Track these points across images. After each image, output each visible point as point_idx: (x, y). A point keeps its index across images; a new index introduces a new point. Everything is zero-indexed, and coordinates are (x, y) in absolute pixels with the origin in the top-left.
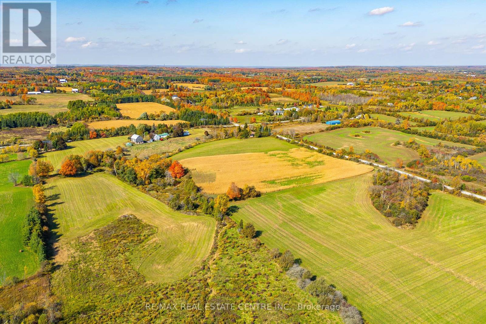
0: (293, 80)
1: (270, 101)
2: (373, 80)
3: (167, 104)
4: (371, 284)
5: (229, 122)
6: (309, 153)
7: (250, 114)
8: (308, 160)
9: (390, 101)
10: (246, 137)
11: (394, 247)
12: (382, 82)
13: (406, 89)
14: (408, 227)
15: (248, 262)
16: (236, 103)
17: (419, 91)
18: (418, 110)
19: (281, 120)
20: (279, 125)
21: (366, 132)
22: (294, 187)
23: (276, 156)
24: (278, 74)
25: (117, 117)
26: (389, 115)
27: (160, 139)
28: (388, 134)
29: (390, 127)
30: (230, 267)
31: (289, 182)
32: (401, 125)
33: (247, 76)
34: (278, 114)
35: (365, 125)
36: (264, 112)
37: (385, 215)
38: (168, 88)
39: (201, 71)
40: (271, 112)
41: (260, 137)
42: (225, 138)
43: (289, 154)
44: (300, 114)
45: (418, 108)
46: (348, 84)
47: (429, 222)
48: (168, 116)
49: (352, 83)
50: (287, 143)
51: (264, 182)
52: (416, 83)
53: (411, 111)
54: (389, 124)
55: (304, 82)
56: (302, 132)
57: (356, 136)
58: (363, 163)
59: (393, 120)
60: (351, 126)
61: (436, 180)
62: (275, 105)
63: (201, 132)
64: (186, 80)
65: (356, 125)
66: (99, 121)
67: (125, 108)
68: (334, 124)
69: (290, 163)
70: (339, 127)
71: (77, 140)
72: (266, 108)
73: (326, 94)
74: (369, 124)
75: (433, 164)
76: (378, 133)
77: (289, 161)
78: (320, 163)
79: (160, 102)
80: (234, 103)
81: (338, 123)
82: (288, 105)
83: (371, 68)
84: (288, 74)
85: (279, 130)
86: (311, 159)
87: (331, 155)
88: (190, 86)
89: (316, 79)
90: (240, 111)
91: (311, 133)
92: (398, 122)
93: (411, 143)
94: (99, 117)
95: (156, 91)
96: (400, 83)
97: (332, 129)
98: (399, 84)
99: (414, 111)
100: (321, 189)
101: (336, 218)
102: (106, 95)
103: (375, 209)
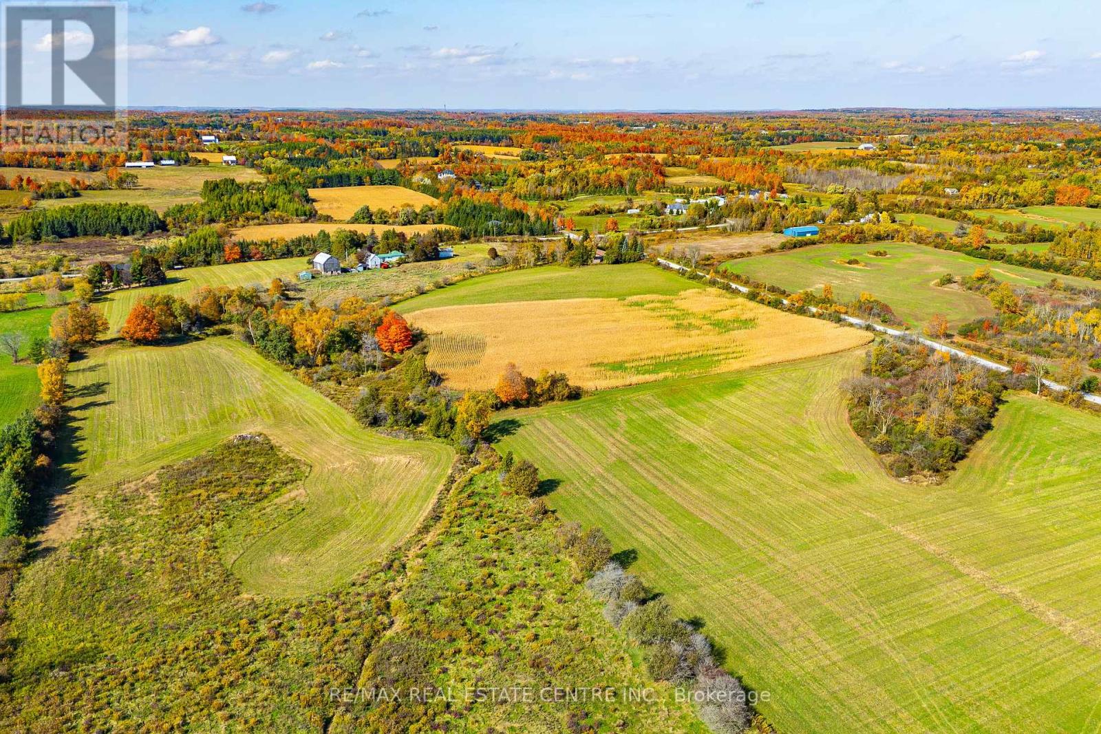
0: (732, 138)
1: (664, 183)
2: (923, 137)
3: (425, 189)
4: (795, 619)
5: (554, 230)
6: (726, 300)
7: (610, 212)
8: (719, 316)
9: (952, 185)
10: (584, 263)
11: (877, 527)
12: (946, 143)
13: (999, 157)
14: (926, 479)
15: (503, 554)
16: (584, 187)
17: (1029, 163)
18: (1018, 205)
19: (678, 226)
20: (671, 236)
21: (877, 254)
22: (666, 378)
23: (642, 305)
24: (701, 126)
25: (303, 218)
26: (942, 216)
27: (381, 264)
28: (928, 257)
29: (940, 242)
30: (454, 565)
31: (659, 366)
32: (966, 240)
33: (627, 131)
34: (675, 211)
35: (879, 238)
36: (642, 207)
37: (874, 450)
38: (437, 156)
39: (524, 119)
40: (659, 206)
41: (617, 262)
42: (535, 265)
43: (677, 303)
44: (726, 212)
45: (1018, 201)
46: (862, 147)
47: (983, 468)
48: (417, 215)
49: (870, 145)
50: (679, 277)
51: (599, 364)
52: (1026, 144)
53: (1000, 207)
54: (938, 235)
55: (758, 143)
56: (722, 252)
57: (850, 263)
58: (851, 325)
59: (949, 227)
60: (843, 240)
61: (1024, 367)
62: (672, 192)
63: (482, 251)
64: (482, 139)
65: (858, 237)
66: (260, 224)
67: (327, 199)
68: (804, 234)
69: (672, 323)
70: (814, 243)
71: (196, 266)
72: (649, 198)
73: (801, 167)
74: (888, 235)
75: (1025, 329)
76: (904, 255)
77: (673, 318)
78: (748, 323)
79: (408, 185)
80: (579, 187)
81: (814, 233)
82: (703, 193)
83: (926, 113)
84: (724, 125)
85: (665, 247)
86: (727, 315)
87: (777, 304)
88: (489, 151)
89: (786, 136)
90: (589, 205)
91: (742, 255)
92: (961, 232)
93: (979, 279)
94: (261, 217)
95: (407, 162)
96: (986, 145)
97: (795, 247)
98: (984, 147)
99: (1008, 208)
100: (732, 383)
101: (751, 455)
102: (294, 170)
103: (853, 435)
